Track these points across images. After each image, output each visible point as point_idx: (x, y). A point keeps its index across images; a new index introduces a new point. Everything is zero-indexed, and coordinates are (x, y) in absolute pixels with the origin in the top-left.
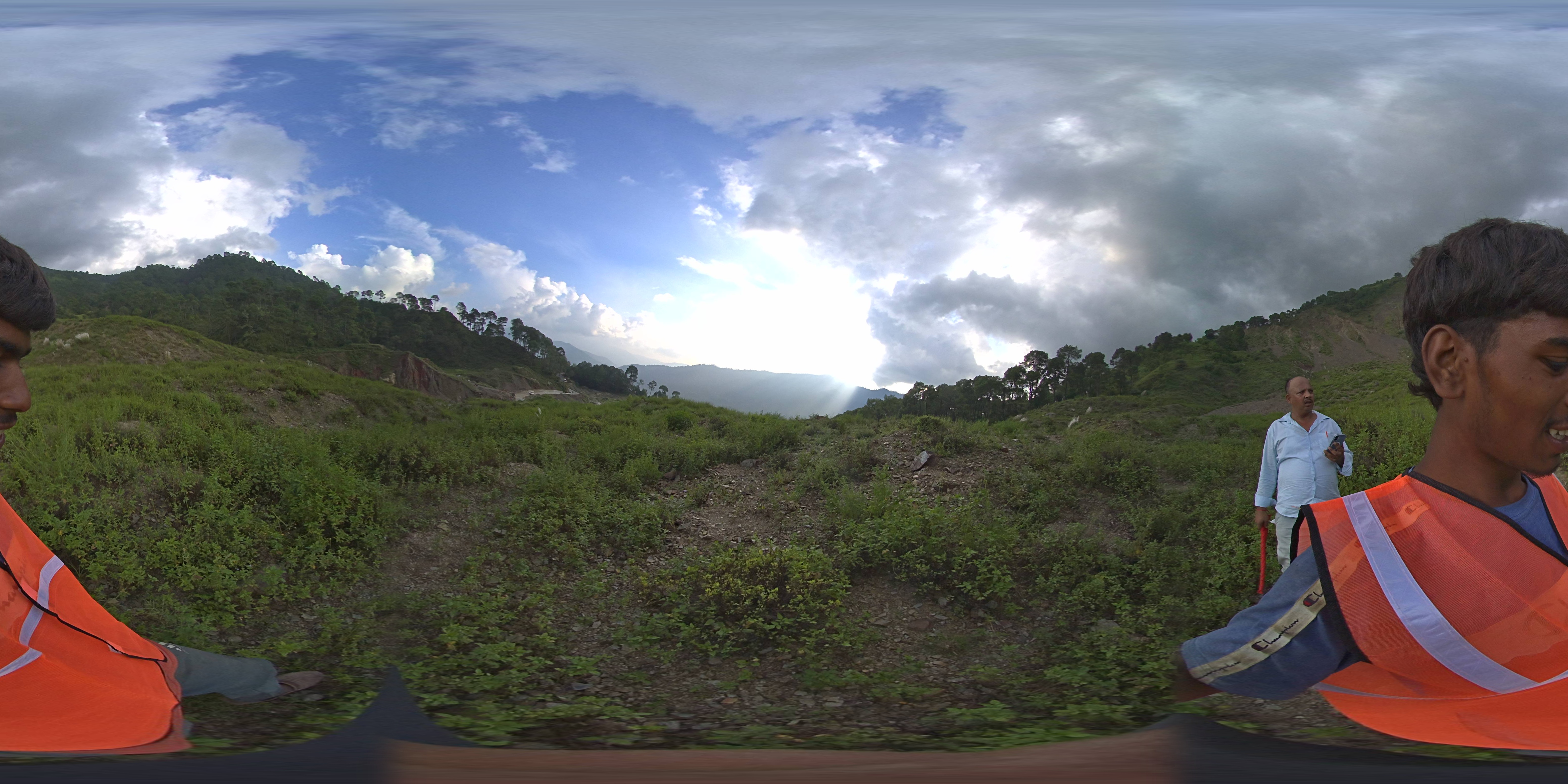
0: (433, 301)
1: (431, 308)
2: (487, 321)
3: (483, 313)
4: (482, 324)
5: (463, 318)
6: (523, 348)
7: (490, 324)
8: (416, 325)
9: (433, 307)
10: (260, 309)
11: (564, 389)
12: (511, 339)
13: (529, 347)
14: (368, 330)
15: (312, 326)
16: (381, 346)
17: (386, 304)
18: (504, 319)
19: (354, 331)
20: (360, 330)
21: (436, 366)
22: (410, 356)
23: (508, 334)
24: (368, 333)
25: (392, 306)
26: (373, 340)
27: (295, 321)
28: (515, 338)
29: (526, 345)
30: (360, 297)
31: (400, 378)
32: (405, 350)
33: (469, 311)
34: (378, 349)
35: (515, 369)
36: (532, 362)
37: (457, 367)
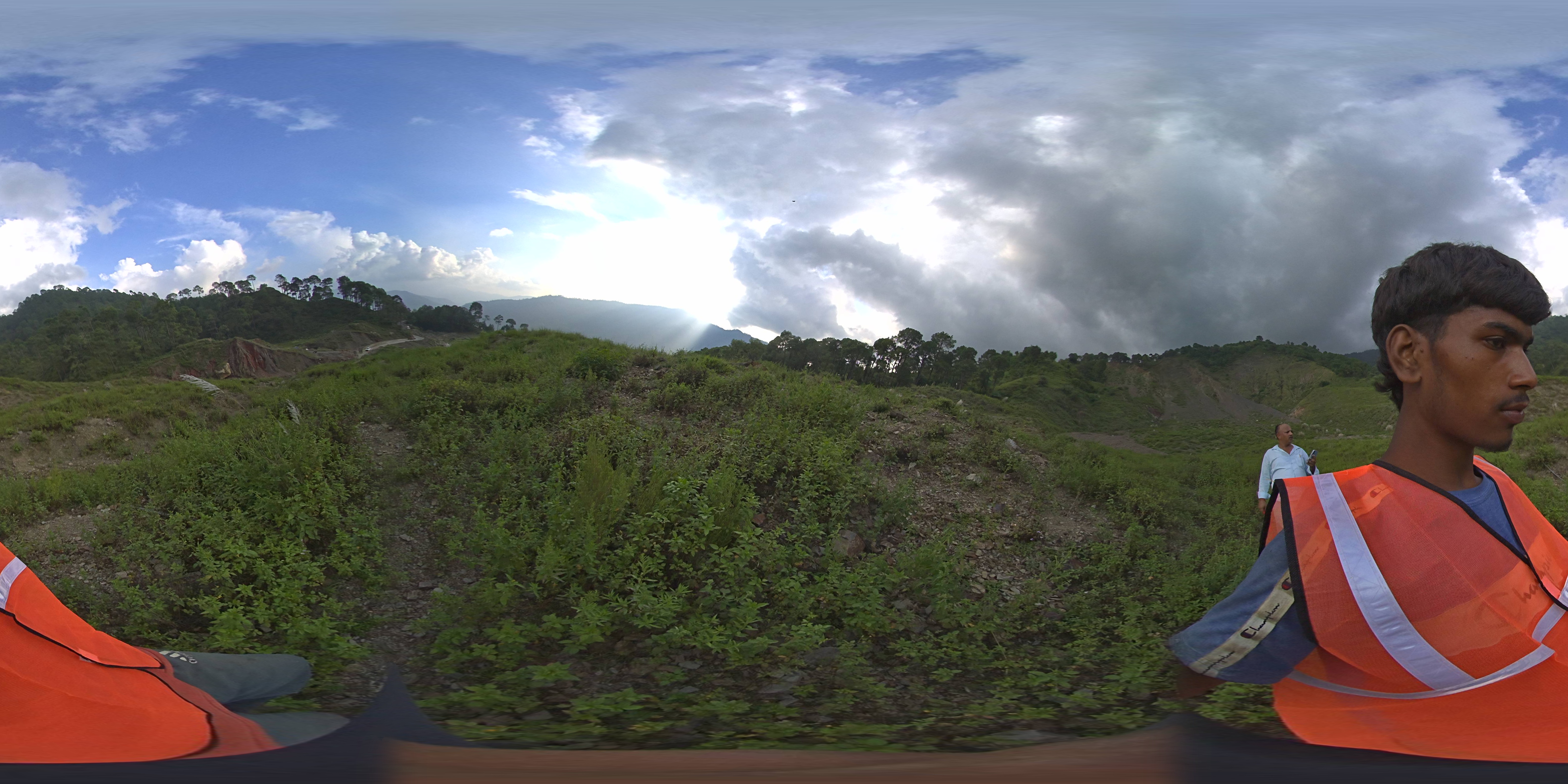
2: (312, 286)
3: (305, 280)
5: (286, 290)
6: (356, 304)
9: (252, 287)
10: (82, 338)
11: (408, 336)
12: (341, 297)
13: (362, 301)
14: (192, 327)
15: (136, 340)
16: (210, 340)
17: (205, 297)
18: (328, 280)
19: (178, 333)
20: (184, 330)
21: (269, 344)
22: (239, 341)
23: (337, 294)
24: (193, 330)
25: (212, 298)
26: (201, 336)
27: (117, 340)
28: (345, 296)
29: (358, 301)
30: (179, 298)
31: (235, 365)
32: (232, 337)
33: (289, 281)
34: (207, 343)
35: (352, 327)
36: (369, 316)
37: (292, 339)
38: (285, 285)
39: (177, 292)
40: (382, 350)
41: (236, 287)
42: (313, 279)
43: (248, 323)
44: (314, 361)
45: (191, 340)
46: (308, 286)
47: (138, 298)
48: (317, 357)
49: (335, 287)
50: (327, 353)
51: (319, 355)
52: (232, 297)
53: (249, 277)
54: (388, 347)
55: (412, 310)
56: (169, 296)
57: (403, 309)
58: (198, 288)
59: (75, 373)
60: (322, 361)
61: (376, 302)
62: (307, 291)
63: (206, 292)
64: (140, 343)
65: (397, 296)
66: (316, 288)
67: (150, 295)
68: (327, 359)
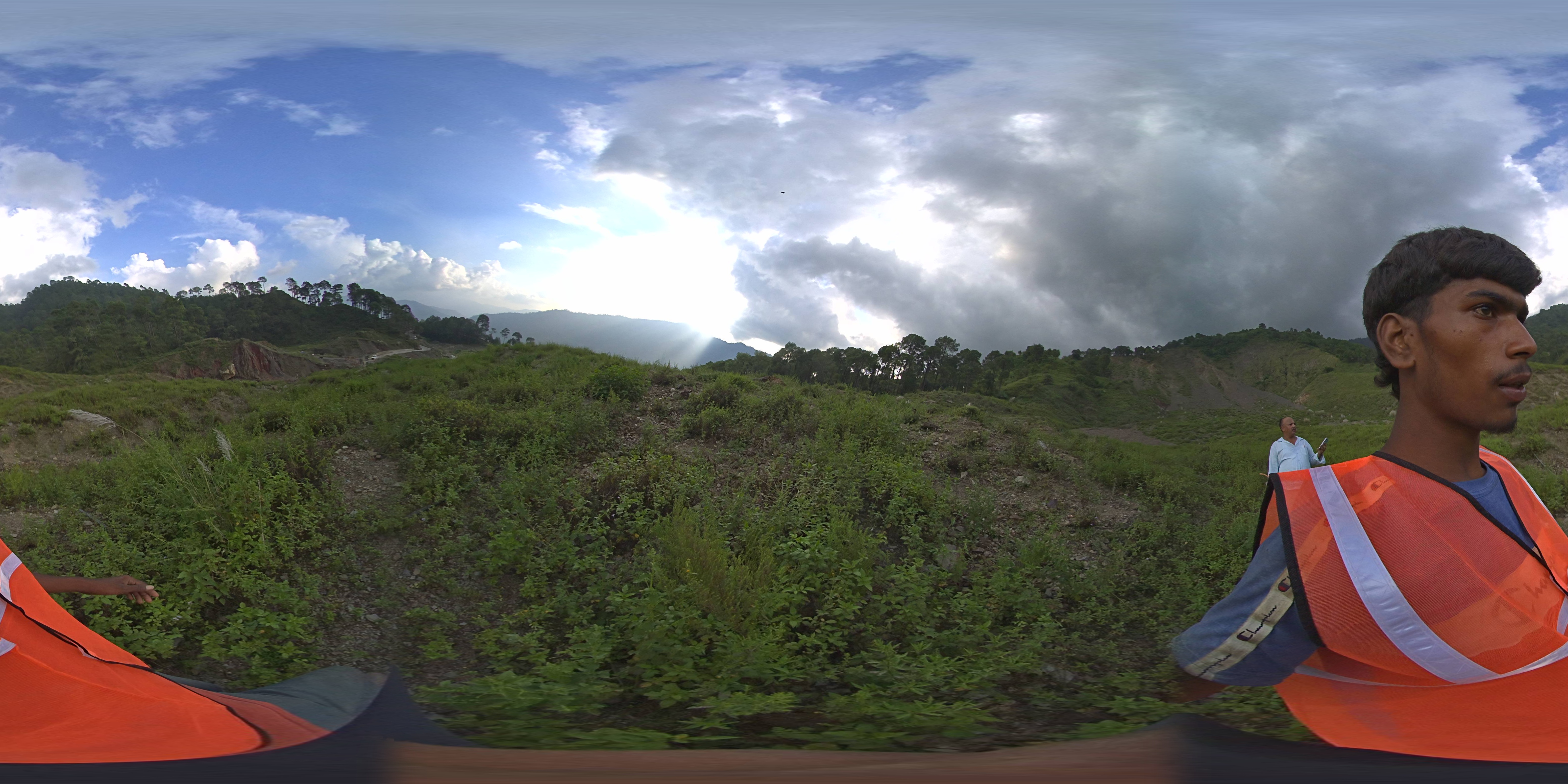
0: (260, 283)
1: (261, 291)
2: (322, 292)
3: (316, 285)
5: (296, 294)
6: (364, 312)
8: (249, 310)
9: (262, 289)
10: (89, 330)
11: (415, 346)
12: (350, 304)
13: (370, 309)
14: (199, 326)
15: (142, 336)
16: (217, 339)
17: (216, 297)
18: (339, 286)
19: (185, 330)
20: (191, 328)
21: (275, 347)
22: (246, 343)
23: (347, 301)
24: (200, 328)
25: (222, 298)
26: (208, 335)
27: (124, 335)
28: (355, 303)
29: (367, 308)
30: (189, 296)
31: (240, 367)
32: (239, 338)
33: (300, 285)
34: (213, 342)
35: (359, 335)
36: (376, 325)
37: (299, 343)
38: (295, 289)
39: (187, 290)
40: (388, 359)
41: (247, 288)
42: (324, 284)
43: (256, 325)
44: (320, 367)
45: (198, 339)
46: (318, 291)
47: (148, 294)
48: (323, 363)
49: (344, 293)
50: (333, 359)
51: (325, 360)
52: (241, 297)
53: (260, 279)
54: (394, 356)
55: (420, 320)
56: (179, 294)
57: (411, 319)
58: (208, 287)
59: (80, 365)
60: (327, 367)
61: (385, 311)
62: (317, 295)
63: (217, 291)
64: (146, 339)
65: (406, 306)
66: (326, 294)
67: (161, 291)
68: (333, 365)
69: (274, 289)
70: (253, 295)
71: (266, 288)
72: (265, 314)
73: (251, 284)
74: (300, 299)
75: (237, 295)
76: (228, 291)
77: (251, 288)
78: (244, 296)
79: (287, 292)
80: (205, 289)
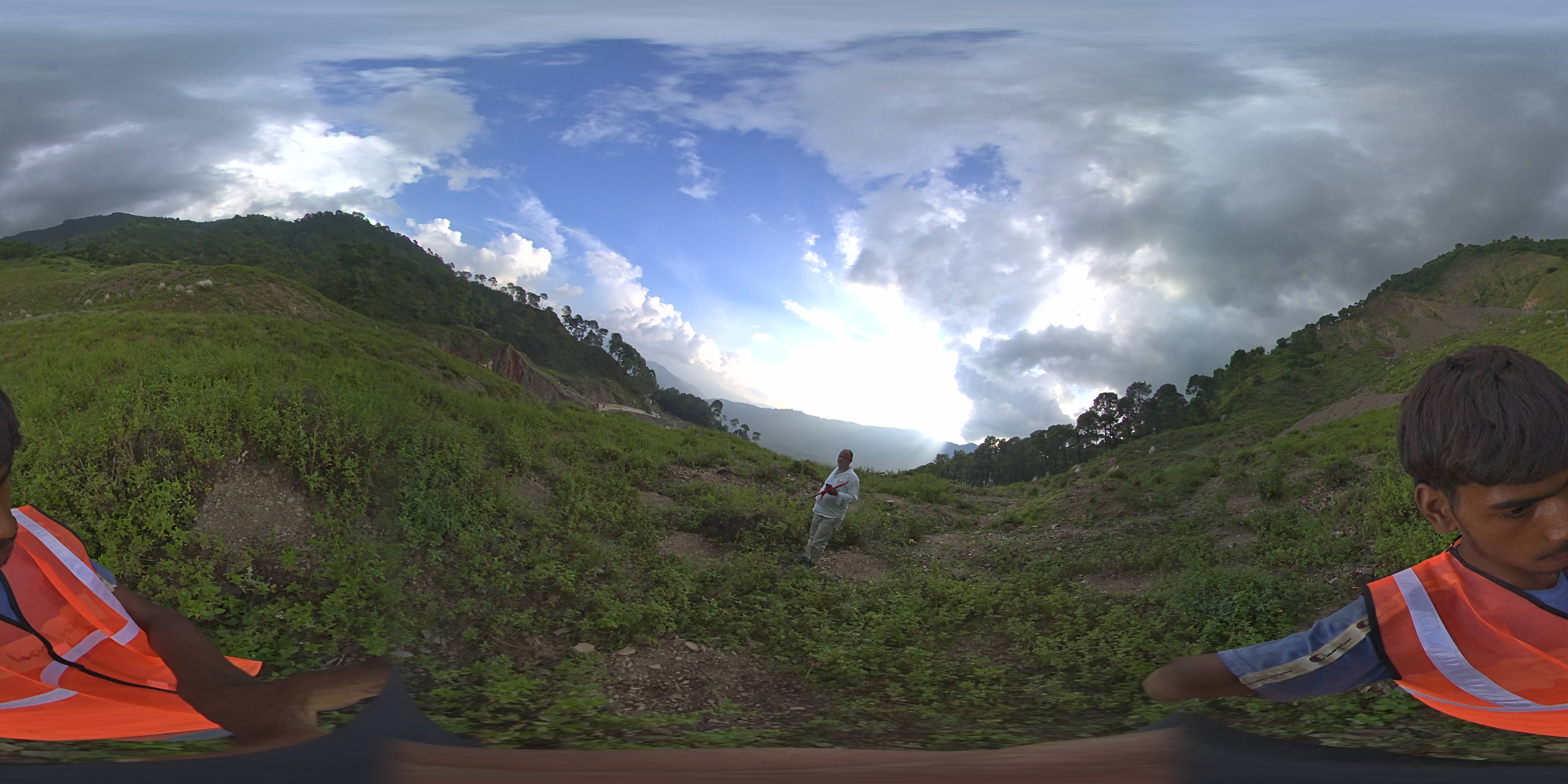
1: (537, 305)
2: (588, 330)
3: (586, 321)
4: (583, 331)
5: (566, 321)
6: (617, 363)
7: (591, 333)
8: (519, 318)
9: (539, 304)
11: (648, 410)
12: (607, 352)
13: (623, 363)
14: (475, 314)
15: (423, 301)
16: (486, 333)
17: (496, 292)
18: (604, 331)
20: (468, 313)
21: (531, 362)
22: (509, 348)
23: (606, 347)
25: (501, 295)
26: (479, 326)
27: (407, 293)
28: (611, 351)
29: (620, 361)
30: (472, 280)
32: (504, 340)
33: (573, 315)
34: (482, 334)
35: (604, 381)
36: (622, 378)
37: (552, 367)
38: (567, 317)
39: (473, 274)
41: (527, 297)
42: (593, 323)
43: (523, 336)
45: (470, 326)
46: (585, 327)
48: (564, 393)
49: (607, 339)
50: (574, 393)
51: (568, 392)
52: (518, 303)
53: (542, 294)
54: (626, 412)
55: (660, 388)
56: (464, 273)
57: (653, 384)
58: (493, 280)
60: (568, 398)
61: (634, 369)
63: (499, 287)
64: (425, 305)
65: (653, 370)
67: (446, 263)
68: (573, 399)
69: (549, 309)
70: (529, 305)
71: (543, 304)
72: (532, 328)
73: (532, 295)
74: (567, 328)
75: (515, 299)
76: (509, 291)
77: (530, 299)
78: (521, 303)
79: (559, 316)
80: (490, 280)
